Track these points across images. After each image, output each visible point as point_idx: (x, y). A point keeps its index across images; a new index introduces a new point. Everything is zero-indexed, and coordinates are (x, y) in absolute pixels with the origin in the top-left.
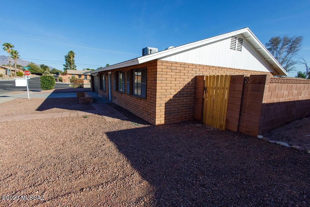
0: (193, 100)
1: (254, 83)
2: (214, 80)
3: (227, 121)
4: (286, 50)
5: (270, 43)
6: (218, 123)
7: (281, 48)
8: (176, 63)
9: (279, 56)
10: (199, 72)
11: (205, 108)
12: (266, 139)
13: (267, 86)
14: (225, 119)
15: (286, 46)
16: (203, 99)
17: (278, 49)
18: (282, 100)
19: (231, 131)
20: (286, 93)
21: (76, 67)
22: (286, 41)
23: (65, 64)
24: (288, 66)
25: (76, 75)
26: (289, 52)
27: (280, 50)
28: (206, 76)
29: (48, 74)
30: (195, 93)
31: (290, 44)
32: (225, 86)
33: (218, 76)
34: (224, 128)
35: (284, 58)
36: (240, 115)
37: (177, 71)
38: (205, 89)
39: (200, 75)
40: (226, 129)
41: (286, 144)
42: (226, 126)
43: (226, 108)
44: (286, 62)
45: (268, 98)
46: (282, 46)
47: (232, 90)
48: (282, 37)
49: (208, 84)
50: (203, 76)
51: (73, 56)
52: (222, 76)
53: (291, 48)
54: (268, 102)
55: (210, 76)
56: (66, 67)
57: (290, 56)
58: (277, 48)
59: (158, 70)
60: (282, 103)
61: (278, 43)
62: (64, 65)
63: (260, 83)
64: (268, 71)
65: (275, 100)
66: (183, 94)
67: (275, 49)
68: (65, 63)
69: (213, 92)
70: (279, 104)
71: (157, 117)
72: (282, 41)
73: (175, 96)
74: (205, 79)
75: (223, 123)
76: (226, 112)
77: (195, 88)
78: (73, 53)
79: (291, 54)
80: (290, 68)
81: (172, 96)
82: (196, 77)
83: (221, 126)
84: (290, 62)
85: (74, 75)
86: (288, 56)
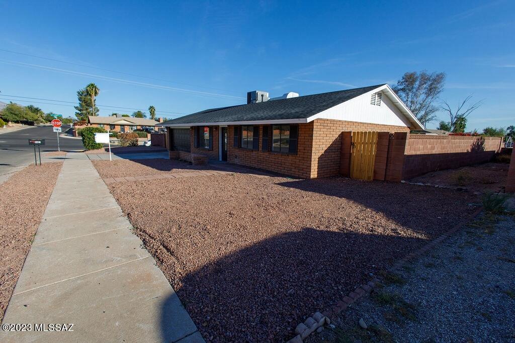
0: (340, 155)
1: (397, 138)
2: (362, 136)
3: (375, 172)
4: (424, 91)
5: (403, 80)
6: (366, 175)
7: (418, 89)
8: (327, 120)
9: (415, 100)
10: (344, 128)
11: (352, 163)
12: (408, 182)
13: (407, 141)
14: (373, 171)
15: (425, 86)
16: (351, 154)
17: (414, 90)
18: (418, 153)
19: (380, 180)
20: (421, 147)
21: (98, 111)
22: (424, 79)
23: (78, 105)
24: (427, 114)
25: (105, 126)
26: (428, 95)
27: (417, 90)
28: (354, 132)
29: (42, 122)
30: (341, 149)
31: (429, 83)
32: (372, 141)
33: (366, 133)
34: (372, 179)
35: (422, 102)
36: (387, 165)
37: (328, 127)
38: (352, 144)
39: (346, 131)
40: (374, 180)
41: (422, 184)
42: (375, 176)
43: (374, 161)
44: (424, 108)
45: (408, 151)
46: (419, 86)
47: (379, 144)
48: (418, 74)
49: (355, 140)
50: (350, 132)
51: (96, 93)
52: (369, 132)
53: (430, 89)
54: (408, 154)
55: (358, 132)
56: (80, 110)
57: (429, 100)
58: (413, 88)
59: (314, 127)
60: (418, 155)
61: (414, 81)
62: (76, 108)
63: (402, 139)
64: (405, 126)
65: (413, 153)
66: (332, 150)
67: (410, 90)
68: (77, 103)
69: (360, 147)
70: (416, 156)
71: (312, 170)
72: (419, 79)
73: (326, 151)
74: (352, 135)
75: (371, 174)
76: (374, 164)
77: (342, 144)
78: (95, 87)
79: (430, 97)
80: (430, 117)
81: (323, 151)
82: (342, 132)
83: (369, 178)
84: (430, 108)
85: (102, 126)
86: (427, 100)
